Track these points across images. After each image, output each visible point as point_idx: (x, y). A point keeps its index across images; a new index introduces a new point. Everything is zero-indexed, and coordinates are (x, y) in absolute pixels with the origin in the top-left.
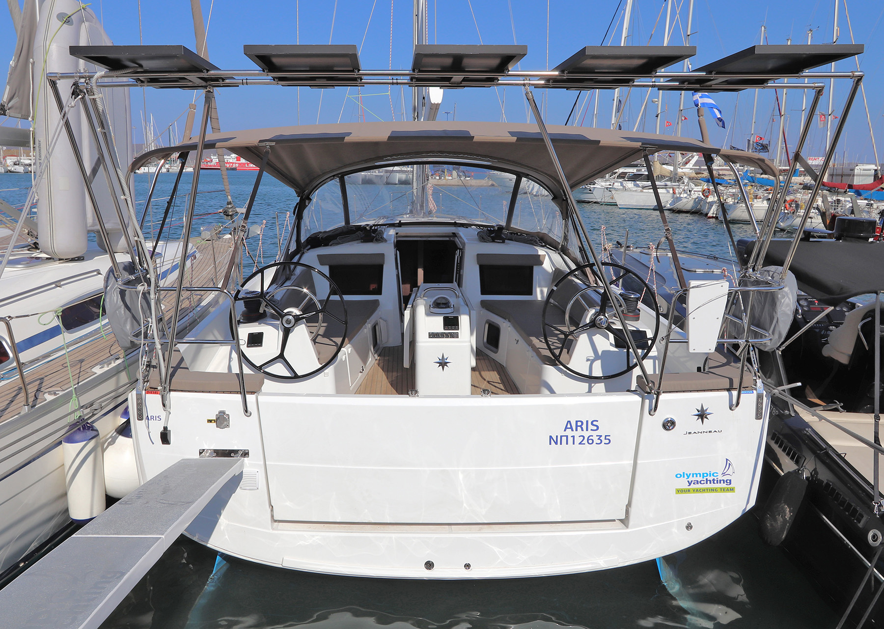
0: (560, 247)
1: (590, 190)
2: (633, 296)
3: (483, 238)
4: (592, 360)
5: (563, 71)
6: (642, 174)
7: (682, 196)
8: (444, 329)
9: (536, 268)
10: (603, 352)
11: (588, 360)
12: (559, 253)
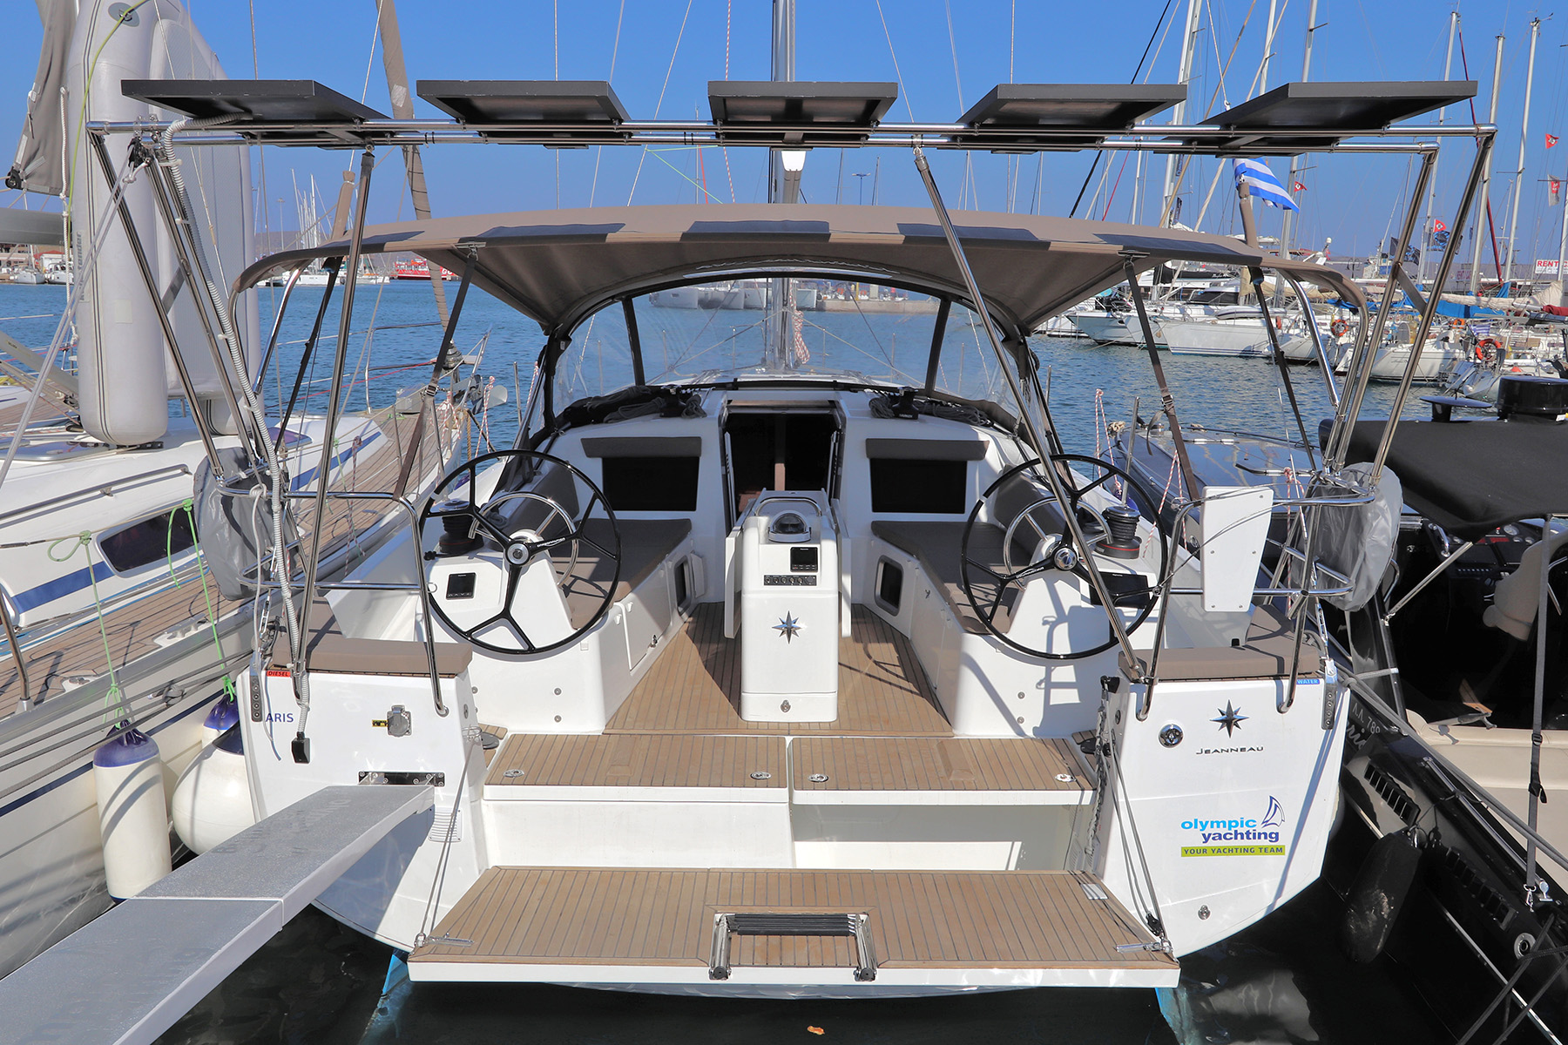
0: (1017, 427)
1: (1121, 322)
2: (1127, 515)
3: (877, 410)
4: (1052, 622)
5: (971, 124)
6: (1219, 293)
7: (1291, 332)
8: (792, 570)
9: (970, 464)
10: (1072, 608)
11: (1045, 623)
12: (1014, 439)
